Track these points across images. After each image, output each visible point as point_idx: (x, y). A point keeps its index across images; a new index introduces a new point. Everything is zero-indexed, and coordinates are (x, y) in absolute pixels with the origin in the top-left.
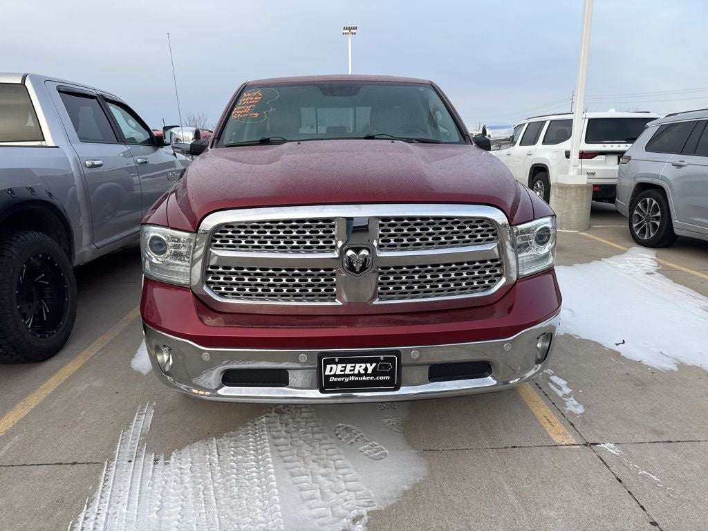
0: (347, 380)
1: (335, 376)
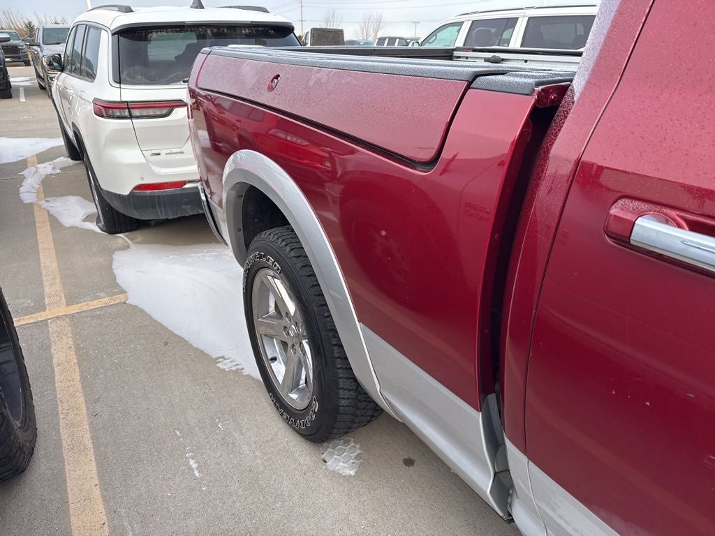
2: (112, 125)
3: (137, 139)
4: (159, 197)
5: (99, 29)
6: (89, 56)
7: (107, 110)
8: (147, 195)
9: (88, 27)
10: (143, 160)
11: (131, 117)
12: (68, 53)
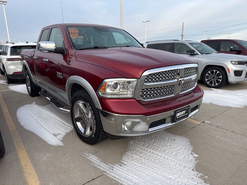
0: (180, 117)
1: (178, 116)
2: (9, 62)
3: (14, 64)
4: (18, 74)
5: (8, 47)
6: (6, 52)
7: (9, 60)
8: (16, 74)
9: (6, 46)
10: (15, 68)
11: (13, 61)
12: (2, 51)
